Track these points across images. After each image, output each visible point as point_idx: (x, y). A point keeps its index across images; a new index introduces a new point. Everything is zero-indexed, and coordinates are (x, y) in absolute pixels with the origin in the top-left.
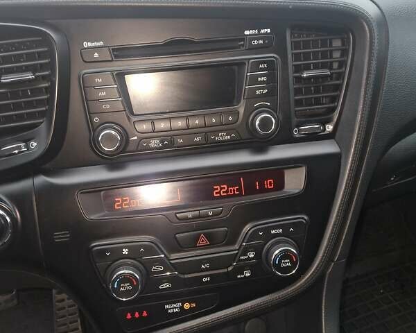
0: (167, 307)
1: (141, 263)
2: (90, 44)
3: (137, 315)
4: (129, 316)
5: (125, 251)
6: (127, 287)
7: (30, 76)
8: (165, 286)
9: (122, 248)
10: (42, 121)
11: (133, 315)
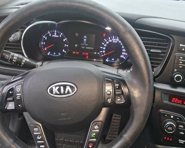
0: (179, 140)
1: (176, 122)
2: (182, 45)
3: (168, 139)
4: (165, 138)
5: (172, 117)
6: (170, 128)
7: (159, 51)
8: (182, 133)
9: (171, 115)
10: (157, 66)
11: (167, 138)
